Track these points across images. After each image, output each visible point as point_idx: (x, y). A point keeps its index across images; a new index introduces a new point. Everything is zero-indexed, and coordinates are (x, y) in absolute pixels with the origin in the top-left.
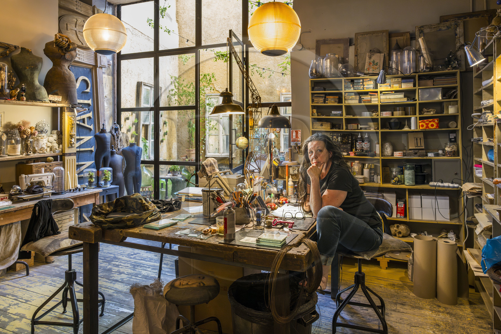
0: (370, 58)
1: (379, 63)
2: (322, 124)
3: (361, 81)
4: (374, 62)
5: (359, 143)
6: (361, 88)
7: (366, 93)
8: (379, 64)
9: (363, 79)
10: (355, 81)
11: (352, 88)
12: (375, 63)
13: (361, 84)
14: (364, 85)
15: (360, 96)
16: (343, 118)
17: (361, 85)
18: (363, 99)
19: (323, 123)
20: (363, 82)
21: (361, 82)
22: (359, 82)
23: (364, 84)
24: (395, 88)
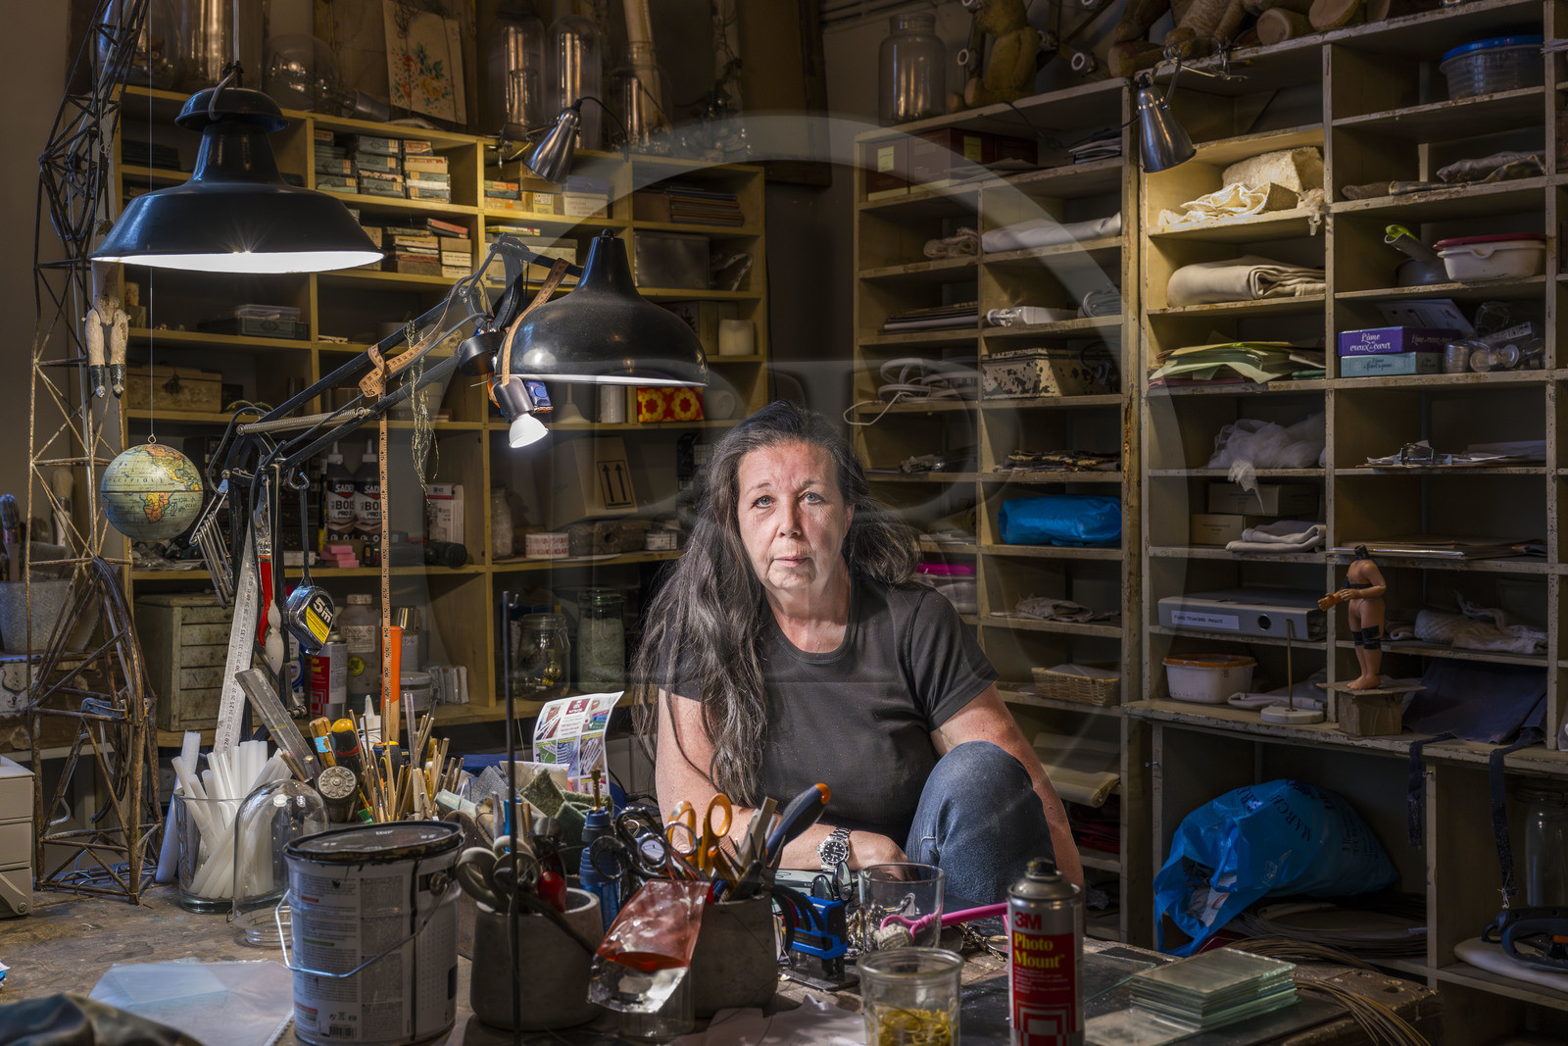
0: (404, 30)
1: (445, 64)
2: (176, 378)
3: (393, 147)
4: (422, 56)
5: (342, 494)
6: (397, 188)
7: (417, 220)
8: (446, 72)
9: (401, 139)
10: (365, 145)
11: (351, 182)
12: (430, 62)
13: (392, 163)
14: (405, 176)
15: (391, 230)
16: (308, 352)
17: (392, 171)
18: (404, 248)
19: (181, 372)
20: (401, 159)
21: (393, 155)
22: (382, 150)
23: (409, 166)
24: (540, 211)
